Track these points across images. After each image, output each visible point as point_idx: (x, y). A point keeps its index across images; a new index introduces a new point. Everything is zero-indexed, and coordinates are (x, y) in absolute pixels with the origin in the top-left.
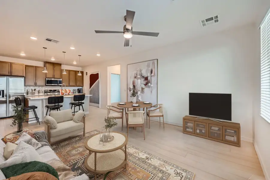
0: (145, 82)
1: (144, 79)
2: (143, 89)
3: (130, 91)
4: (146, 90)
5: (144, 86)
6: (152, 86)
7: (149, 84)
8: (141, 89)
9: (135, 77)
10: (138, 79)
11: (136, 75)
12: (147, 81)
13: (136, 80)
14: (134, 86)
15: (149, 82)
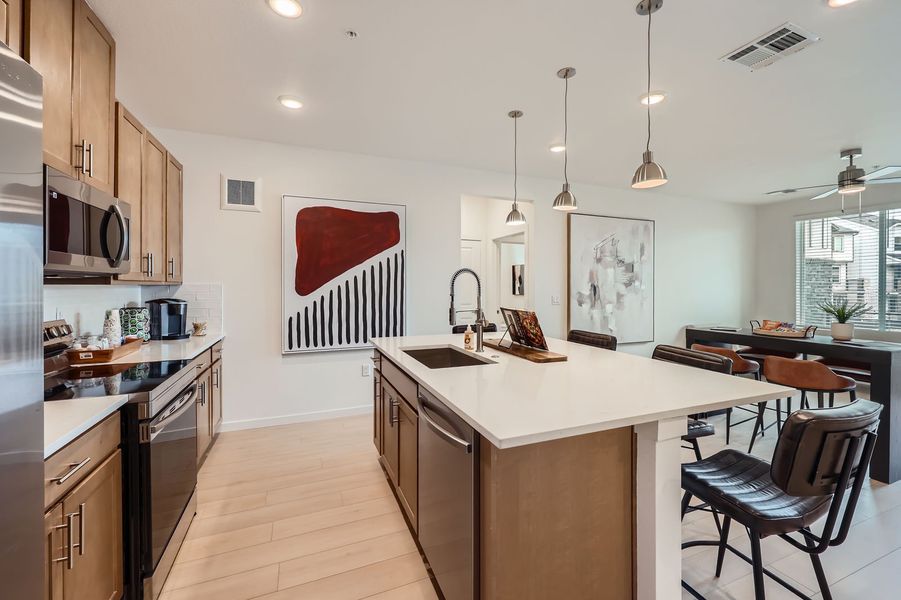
0: (625, 278)
1: (623, 268)
2: (620, 296)
3: (580, 304)
4: (629, 298)
5: (624, 287)
6: (643, 287)
7: (637, 283)
8: (615, 298)
9: (599, 260)
10: (606, 267)
11: (602, 252)
12: (630, 274)
13: (599, 267)
14: (594, 288)
15: (637, 278)
